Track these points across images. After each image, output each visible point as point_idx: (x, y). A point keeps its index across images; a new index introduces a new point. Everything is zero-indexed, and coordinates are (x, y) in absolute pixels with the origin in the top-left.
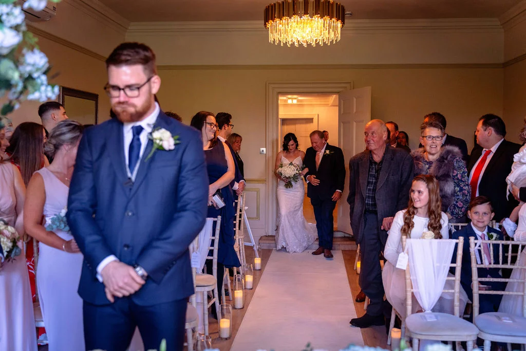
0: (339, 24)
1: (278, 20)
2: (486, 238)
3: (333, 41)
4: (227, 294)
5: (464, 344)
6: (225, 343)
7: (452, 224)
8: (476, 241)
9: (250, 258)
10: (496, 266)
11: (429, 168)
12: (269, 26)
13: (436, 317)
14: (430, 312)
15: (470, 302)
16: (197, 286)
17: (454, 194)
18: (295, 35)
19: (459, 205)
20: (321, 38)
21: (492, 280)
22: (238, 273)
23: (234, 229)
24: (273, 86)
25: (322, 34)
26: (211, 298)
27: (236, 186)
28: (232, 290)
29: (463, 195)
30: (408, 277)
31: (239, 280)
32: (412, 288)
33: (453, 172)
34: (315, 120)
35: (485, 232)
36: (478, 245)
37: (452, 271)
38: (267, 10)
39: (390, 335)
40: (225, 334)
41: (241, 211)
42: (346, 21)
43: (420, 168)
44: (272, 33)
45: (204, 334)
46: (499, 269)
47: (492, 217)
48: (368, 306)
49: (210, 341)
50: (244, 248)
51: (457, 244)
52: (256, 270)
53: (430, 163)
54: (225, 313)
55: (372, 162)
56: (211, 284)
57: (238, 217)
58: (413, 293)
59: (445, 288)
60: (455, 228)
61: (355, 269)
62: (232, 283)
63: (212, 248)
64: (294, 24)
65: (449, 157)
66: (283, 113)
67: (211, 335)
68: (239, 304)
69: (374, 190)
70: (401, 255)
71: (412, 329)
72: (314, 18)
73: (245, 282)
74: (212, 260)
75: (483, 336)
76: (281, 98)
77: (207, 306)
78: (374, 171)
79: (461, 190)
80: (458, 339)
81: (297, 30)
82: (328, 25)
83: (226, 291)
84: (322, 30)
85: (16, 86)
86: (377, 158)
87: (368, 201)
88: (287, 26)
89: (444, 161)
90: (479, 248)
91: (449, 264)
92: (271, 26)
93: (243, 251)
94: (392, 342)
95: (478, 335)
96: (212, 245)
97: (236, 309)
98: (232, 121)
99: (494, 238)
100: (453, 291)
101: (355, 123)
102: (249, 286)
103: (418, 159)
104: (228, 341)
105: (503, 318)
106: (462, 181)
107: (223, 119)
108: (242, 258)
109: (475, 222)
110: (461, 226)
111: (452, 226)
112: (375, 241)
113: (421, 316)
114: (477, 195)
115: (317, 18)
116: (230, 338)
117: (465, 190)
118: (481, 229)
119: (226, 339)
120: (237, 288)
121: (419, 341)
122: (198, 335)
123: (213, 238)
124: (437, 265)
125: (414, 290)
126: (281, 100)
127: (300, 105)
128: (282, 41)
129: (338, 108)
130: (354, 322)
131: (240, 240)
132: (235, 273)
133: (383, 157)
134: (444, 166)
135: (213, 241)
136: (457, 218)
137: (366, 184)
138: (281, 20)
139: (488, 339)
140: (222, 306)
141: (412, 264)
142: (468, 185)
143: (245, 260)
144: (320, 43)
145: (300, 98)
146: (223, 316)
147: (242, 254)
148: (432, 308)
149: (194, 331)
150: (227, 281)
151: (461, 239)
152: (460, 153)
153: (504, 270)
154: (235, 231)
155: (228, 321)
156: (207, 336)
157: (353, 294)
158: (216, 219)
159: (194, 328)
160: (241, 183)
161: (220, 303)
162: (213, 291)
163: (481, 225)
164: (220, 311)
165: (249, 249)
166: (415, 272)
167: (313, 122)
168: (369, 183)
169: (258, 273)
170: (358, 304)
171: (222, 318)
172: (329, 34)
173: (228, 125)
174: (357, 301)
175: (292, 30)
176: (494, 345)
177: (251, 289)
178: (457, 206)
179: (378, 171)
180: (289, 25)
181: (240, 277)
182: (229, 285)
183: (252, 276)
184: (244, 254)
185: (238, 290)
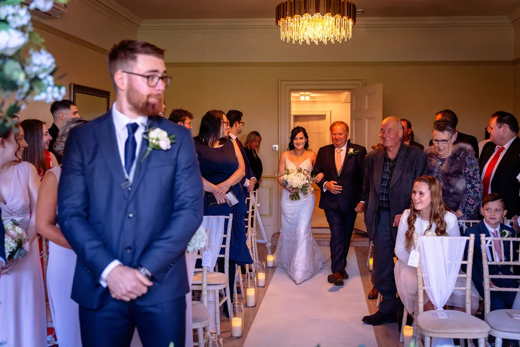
0: (351, 23)
1: (289, 19)
2: (499, 235)
3: (344, 38)
4: (239, 292)
5: (475, 342)
6: (237, 342)
7: (464, 221)
8: (487, 238)
9: (262, 257)
10: (506, 263)
11: (441, 165)
12: (280, 23)
13: (448, 314)
14: (442, 309)
15: (482, 299)
16: (208, 285)
17: (466, 191)
18: (306, 33)
19: (470, 202)
20: (332, 36)
21: (503, 277)
22: (251, 270)
23: (246, 227)
24: (285, 83)
25: (334, 31)
26: (223, 296)
27: (247, 183)
28: (244, 288)
29: (474, 192)
30: (419, 274)
31: (251, 277)
32: (424, 286)
33: (465, 170)
34: (328, 117)
35: (498, 229)
36: (489, 242)
37: (464, 268)
38: (279, 8)
39: (403, 332)
40: (237, 333)
41: (253, 208)
42: (357, 19)
43: (433, 164)
44: (283, 31)
45: (216, 333)
46: (509, 266)
47: (505, 214)
48: (381, 303)
49: (221, 340)
50: (256, 245)
51: (468, 242)
52: (269, 268)
53: (443, 160)
54: (237, 311)
55: (386, 159)
56: (223, 282)
57: (250, 214)
58: (424, 291)
59: (456, 285)
60: (466, 225)
61: (367, 266)
62: (244, 281)
63: (224, 246)
64: (306, 22)
65: (461, 154)
66: (295, 110)
67: (223, 335)
68: (251, 303)
69: (387, 187)
70: (413, 252)
71: (423, 327)
72: (325, 17)
73: (257, 279)
74: (224, 258)
75: (495, 333)
76: (294, 95)
77: (219, 305)
78: (388, 168)
79: (473, 187)
80: (470, 337)
81: (309, 28)
82: (339, 23)
83: (238, 289)
84: (334, 28)
85: (22, 86)
86: (392, 155)
87: (381, 198)
88: (298, 24)
89: (456, 158)
90: (490, 245)
91: (460, 262)
92: (283, 24)
93: (255, 249)
94: (404, 339)
95: (489, 332)
96: (224, 243)
97: (248, 307)
98: (243, 119)
99: (507, 235)
100: (464, 288)
101: (367, 120)
102: (262, 284)
103: (431, 155)
104: (240, 340)
105: (514, 315)
106: (474, 178)
107: (235, 117)
108: (254, 256)
109: (488, 219)
110: (473, 223)
111: (463, 223)
112: (388, 238)
113: (433, 314)
114: (490, 192)
115: (328, 17)
116: (242, 337)
117: (477, 187)
118: (494, 226)
119: (238, 338)
120: (249, 286)
121: (431, 338)
122: (208, 334)
123: (225, 236)
124: (448, 262)
125: (425, 288)
126: (293, 97)
127: (313, 102)
128: (294, 39)
129: (350, 104)
130: (367, 320)
131: (253, 237)
132: (247, 271)
133: (398, 154)
134: (456, 163)
135: (225, 239)
136: (468, 215)
137: (380, 180)
138: (292, 18)
139: (500, 336)
140: (233, 304)
141: (423, 262)
142: (479, 183)
143: (257, 257)
144: (332, 41)
145: (313, 95)
146: (235, 315)
147: (254, 252)
148: (443, 306)
149: (205, 329)
150: (239, 279)
151: (472, 236)
152: (473, 151)
153: (515, 267)
154: (247, 228)
155: (241, 319)
156: (218, 336)
157: (365, 291)
158: (227, 217)
159: (205, 327)
160: (252, 180)
161: (232, 302)
162: (225, 289)
163: (493, 222)
164: (232, 310)
165: (261, 246)
166: (426, 269)
167: (325, 119)
168: (383, 179)
169: (270, 270)
170: (371, 302)
171: (234, 317)
172: (340, 32)
173: (239, 122)
174: (369, 298)
175: (304, 28)
176: (506, 342)
177: (263, 287)
178: (468, 203)
179: (392, 168)
180: (301, 23)
181: (252, 275)
182: (241, 283)
183: (264, 274)
184: (257, 252)
185: (251, 288)
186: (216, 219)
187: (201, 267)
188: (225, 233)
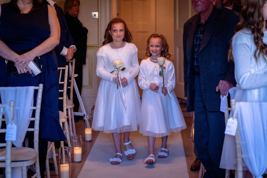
9: (80, 130)
16: (12, 161)
22: (66, 145)
27: (65, 51)
28: (58, 164)
31: (66, 152)
41: (69, 78)
50: (73, 118)
52: (87, 141)
56: (31, 158)
61: (191, 136)
62: (57, 157)
63: (33, 119)
70: (230, 120)
73: (73, 154)
96: (33, 116)
102: (78, 158)
108: (71, 129)
120: (64, 162)
123: (34, 108)
131: (69, 110)
132: (62, 145)
135: (34, 111)
143: (75, 130)
150: (52, 154)
154: (62, 100)
157: (188, 163)
158: (37, 88)
160: (71, 48)
162: (35, 164)
169: (88, 144)
174: (192, 170)
177: (80, 162)
181: (67, 150)
182: (55, 159)
183: (81, 148)
184: (74, 125)
185: (66, 163)
186: (25, 91)
187: (5, 142)
188: (35, 105)
